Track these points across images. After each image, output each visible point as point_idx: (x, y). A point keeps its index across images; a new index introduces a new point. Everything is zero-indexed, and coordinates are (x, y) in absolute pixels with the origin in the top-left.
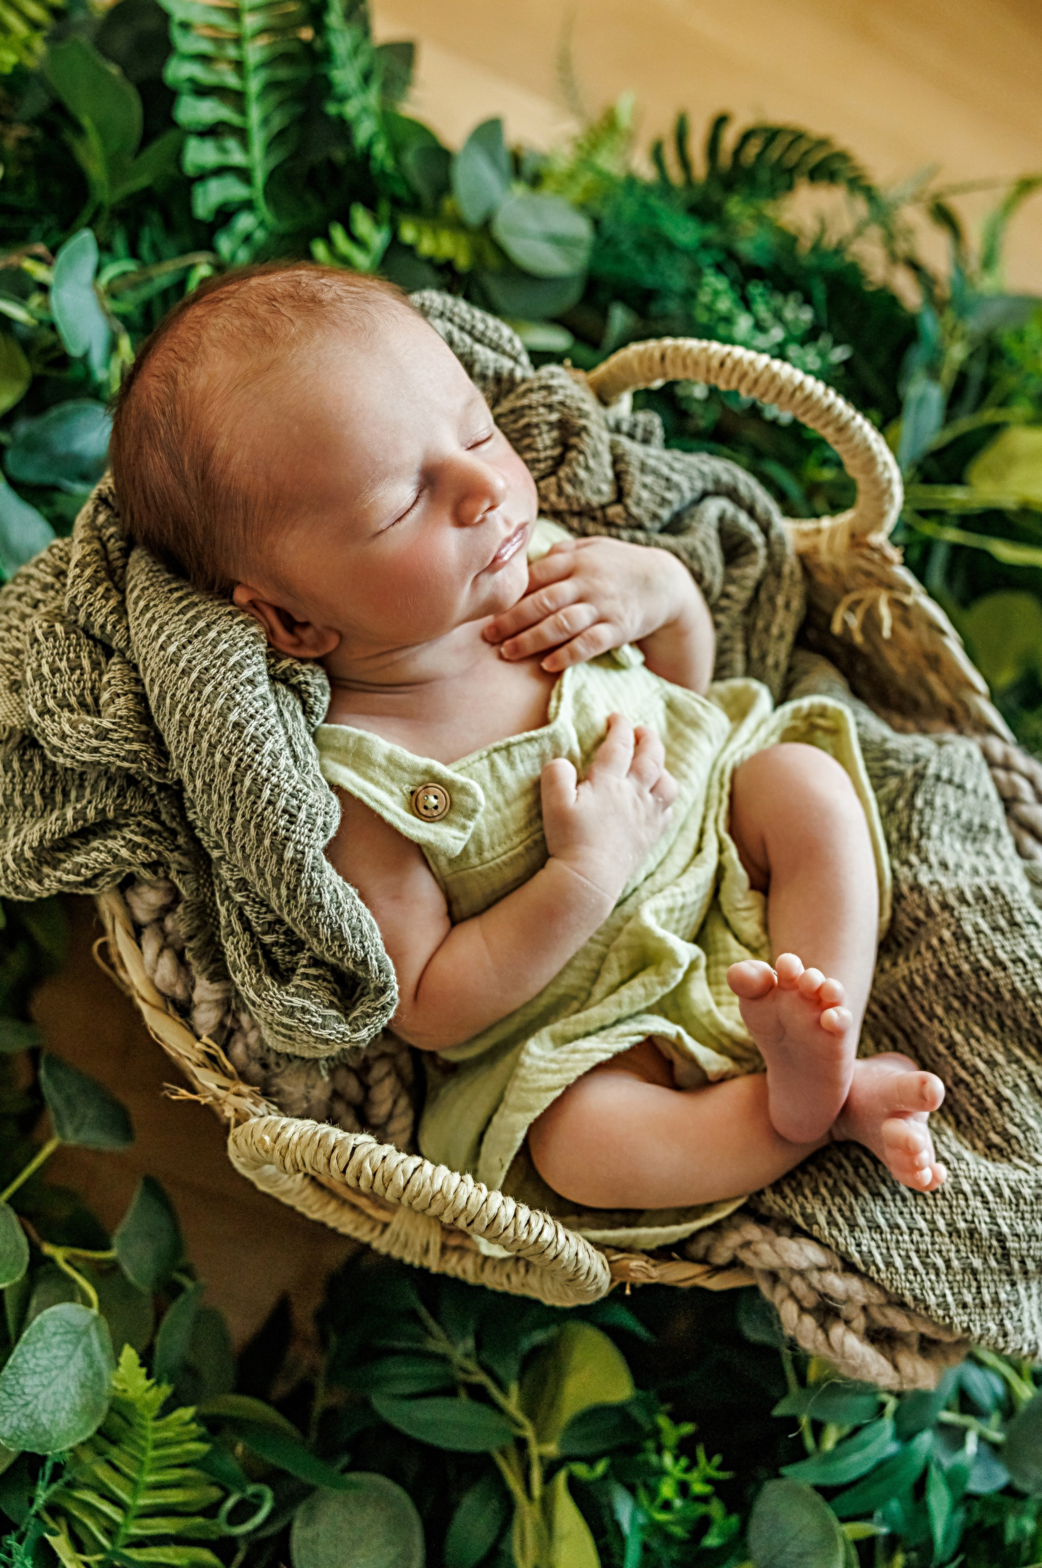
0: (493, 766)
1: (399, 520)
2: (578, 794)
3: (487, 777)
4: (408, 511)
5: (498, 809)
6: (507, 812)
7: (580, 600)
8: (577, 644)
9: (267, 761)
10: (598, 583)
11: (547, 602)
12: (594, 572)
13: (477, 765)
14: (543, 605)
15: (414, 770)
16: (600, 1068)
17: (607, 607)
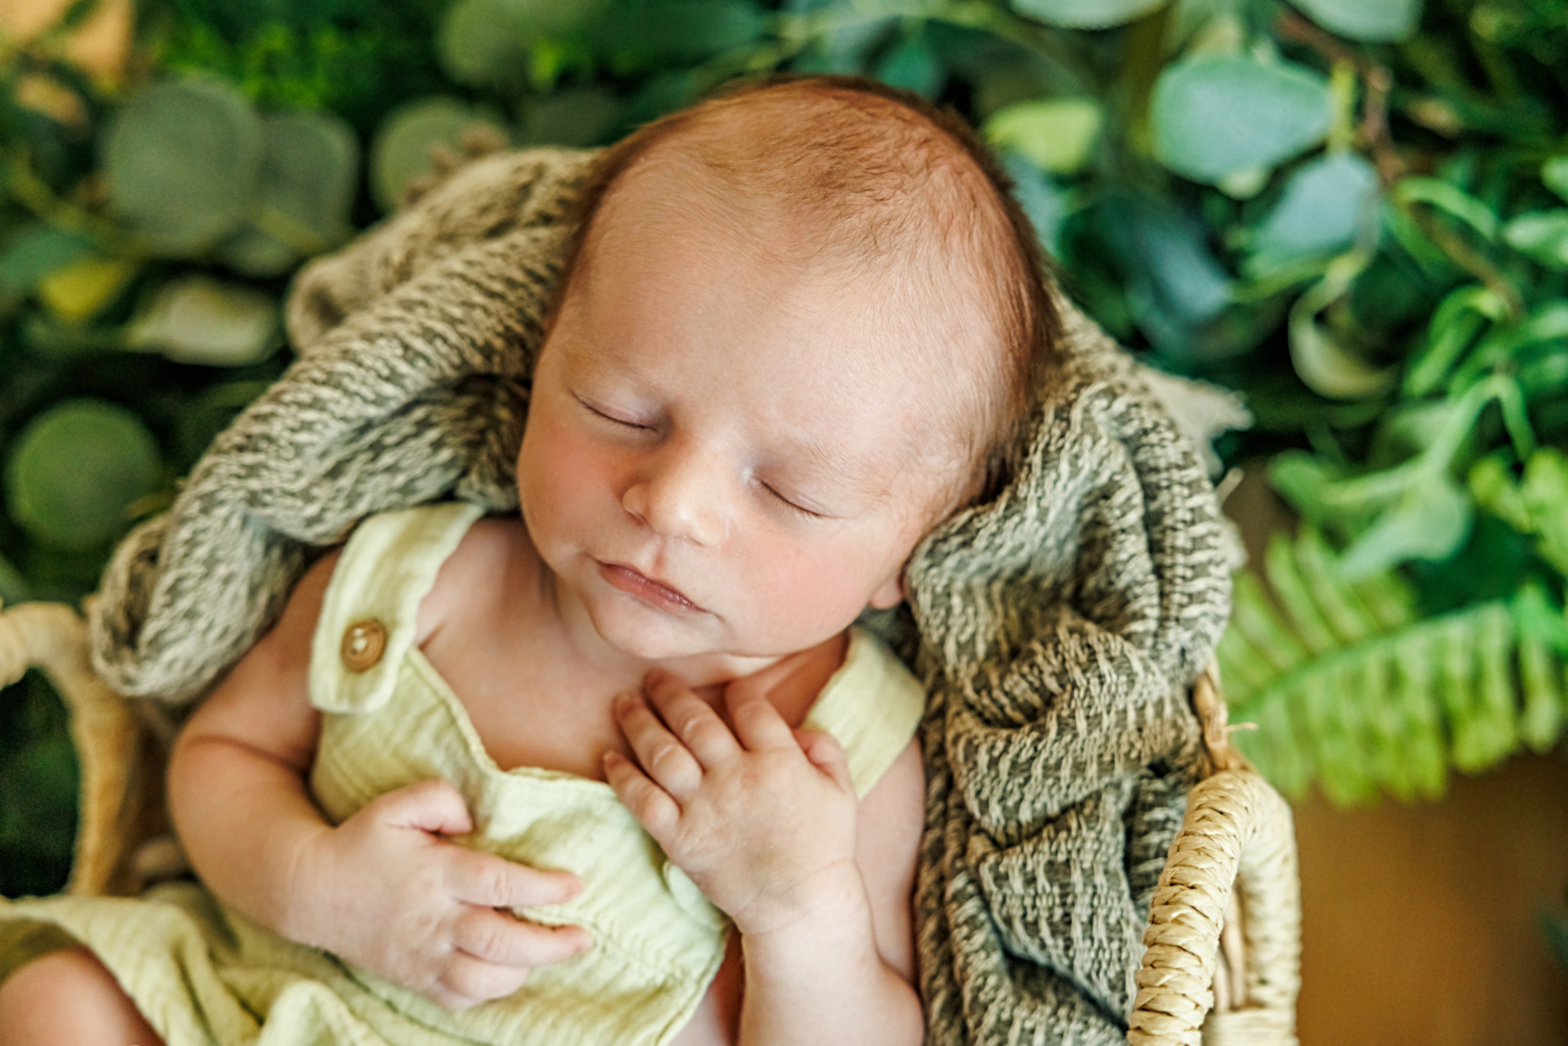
0: (430, 711)
1: (597, 412)
2: (402, 828)
3: (416, 710)
4: (610, 418)
5: (387, 741)
6: (385, 756)
7: (704, 770)
8: (637, 783)
9: (304, 397)
10: (735, 786)
11: (691, 724)
12: (752, 779)
13: (426, 693)
14: (685, 723)
15: (393, 609)
16: (128, 1005)
17: (702, 809)
